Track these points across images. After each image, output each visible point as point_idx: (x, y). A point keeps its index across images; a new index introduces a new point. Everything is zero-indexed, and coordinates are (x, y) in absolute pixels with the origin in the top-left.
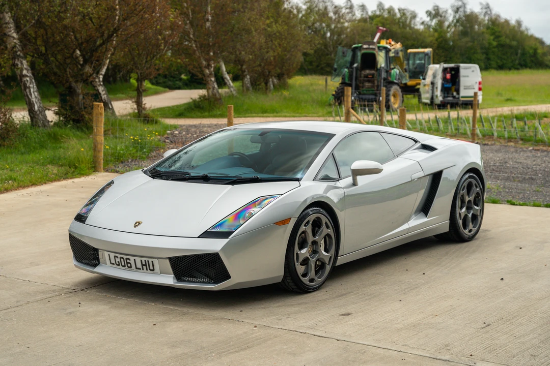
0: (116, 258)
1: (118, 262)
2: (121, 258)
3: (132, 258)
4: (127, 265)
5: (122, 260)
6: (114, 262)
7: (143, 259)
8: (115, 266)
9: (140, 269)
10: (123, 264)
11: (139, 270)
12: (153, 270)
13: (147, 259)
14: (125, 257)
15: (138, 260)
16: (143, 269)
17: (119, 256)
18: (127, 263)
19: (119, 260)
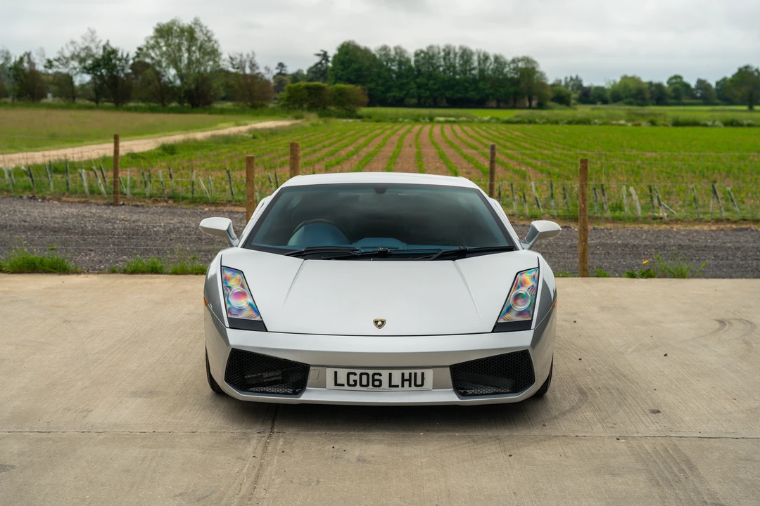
0: (351, 376)
1: (355, 381)
2: (362, 374)
3: (385, 373)
4: (374, 382)
5: (364, 377)
6: (345, 383)
7: (407, 372)
9: (397, 386)
10: (364, 382)
11: (394, 389)
12: (421, 385)
13: (413, 371)
14: (371, 372)
15: (397, 373)
16: (403, 386)
17: (359, 372)
18: (374, 380)
19: (357, 378)
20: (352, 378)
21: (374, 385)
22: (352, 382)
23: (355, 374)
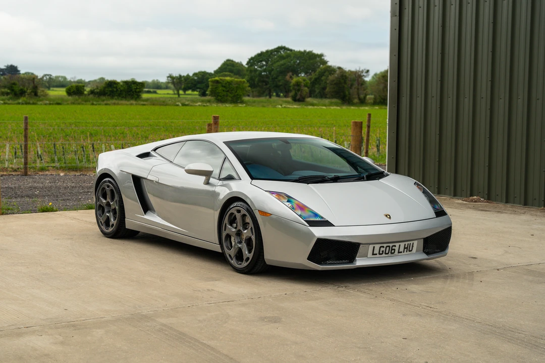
0: (382, 248)
1: (383, 251)
2: (387, 247)
3: (397, 245)
4: (392, 251)
5: (388, 248)
6: (378, 253)
7: (407, 243)
8: (378, 255)
9: (401, 252)
10: (387, 252)
11: (400, 254)
12: (411, 251)
13: (409, 243)
14: (391, 245)
15: (402, 245)
16: (404, 252)
17: (385, 245)
18: (392, 249)
19: (384, 249)
20: (382, 249)
21: (391, 253)
22: (381, 252)
23: (383, 247)
